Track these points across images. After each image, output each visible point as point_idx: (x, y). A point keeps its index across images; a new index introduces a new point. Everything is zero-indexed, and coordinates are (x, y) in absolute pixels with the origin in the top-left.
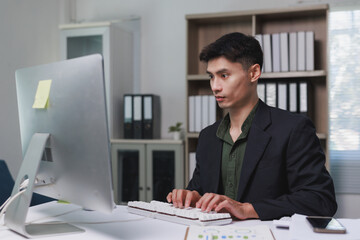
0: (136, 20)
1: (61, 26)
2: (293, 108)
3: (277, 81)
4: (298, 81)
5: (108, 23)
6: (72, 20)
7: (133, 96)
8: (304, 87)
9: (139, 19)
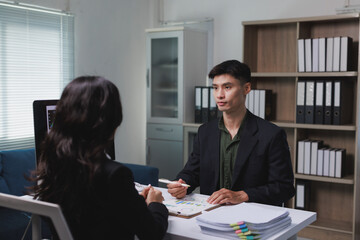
0: (210, 21)
1: (147, 30)
2: (328, 103)
3: (316, 80)
4: (333, 80)
5: (182, 28)
6: (160, 22)
7: (202, 88)
8: (337, 85)
9: (213, 20)
